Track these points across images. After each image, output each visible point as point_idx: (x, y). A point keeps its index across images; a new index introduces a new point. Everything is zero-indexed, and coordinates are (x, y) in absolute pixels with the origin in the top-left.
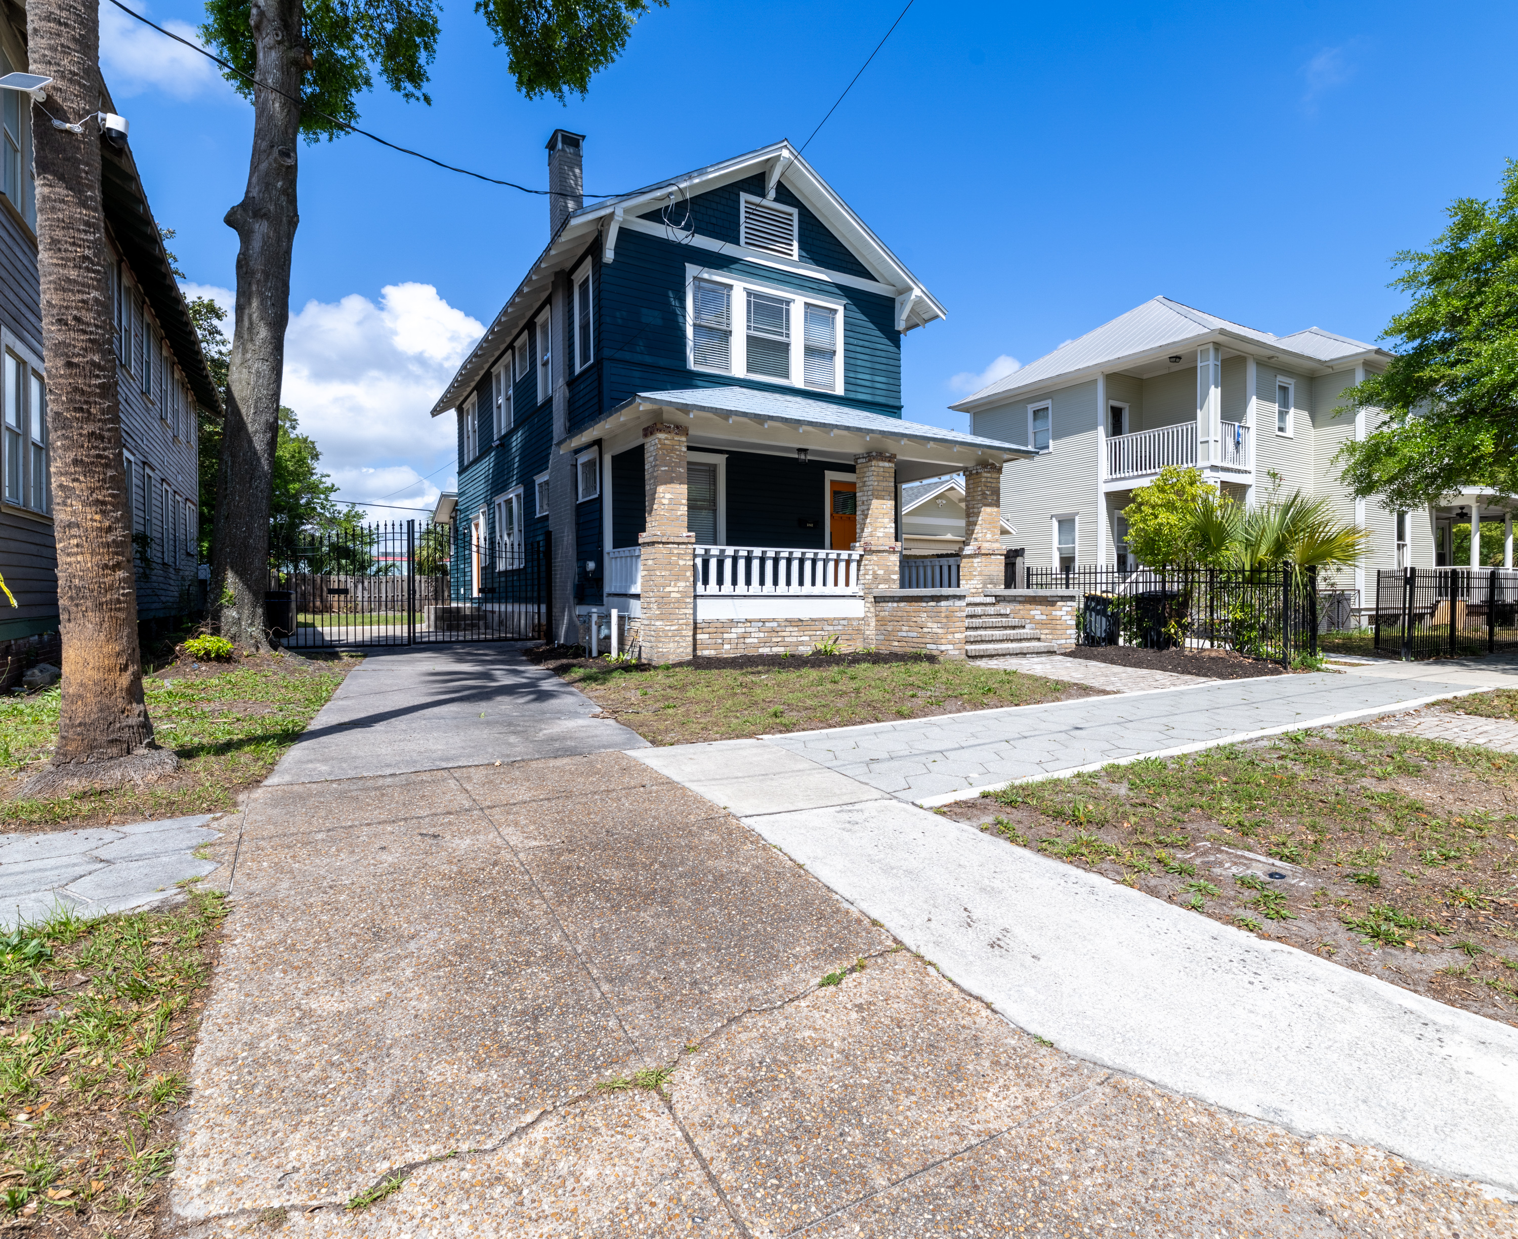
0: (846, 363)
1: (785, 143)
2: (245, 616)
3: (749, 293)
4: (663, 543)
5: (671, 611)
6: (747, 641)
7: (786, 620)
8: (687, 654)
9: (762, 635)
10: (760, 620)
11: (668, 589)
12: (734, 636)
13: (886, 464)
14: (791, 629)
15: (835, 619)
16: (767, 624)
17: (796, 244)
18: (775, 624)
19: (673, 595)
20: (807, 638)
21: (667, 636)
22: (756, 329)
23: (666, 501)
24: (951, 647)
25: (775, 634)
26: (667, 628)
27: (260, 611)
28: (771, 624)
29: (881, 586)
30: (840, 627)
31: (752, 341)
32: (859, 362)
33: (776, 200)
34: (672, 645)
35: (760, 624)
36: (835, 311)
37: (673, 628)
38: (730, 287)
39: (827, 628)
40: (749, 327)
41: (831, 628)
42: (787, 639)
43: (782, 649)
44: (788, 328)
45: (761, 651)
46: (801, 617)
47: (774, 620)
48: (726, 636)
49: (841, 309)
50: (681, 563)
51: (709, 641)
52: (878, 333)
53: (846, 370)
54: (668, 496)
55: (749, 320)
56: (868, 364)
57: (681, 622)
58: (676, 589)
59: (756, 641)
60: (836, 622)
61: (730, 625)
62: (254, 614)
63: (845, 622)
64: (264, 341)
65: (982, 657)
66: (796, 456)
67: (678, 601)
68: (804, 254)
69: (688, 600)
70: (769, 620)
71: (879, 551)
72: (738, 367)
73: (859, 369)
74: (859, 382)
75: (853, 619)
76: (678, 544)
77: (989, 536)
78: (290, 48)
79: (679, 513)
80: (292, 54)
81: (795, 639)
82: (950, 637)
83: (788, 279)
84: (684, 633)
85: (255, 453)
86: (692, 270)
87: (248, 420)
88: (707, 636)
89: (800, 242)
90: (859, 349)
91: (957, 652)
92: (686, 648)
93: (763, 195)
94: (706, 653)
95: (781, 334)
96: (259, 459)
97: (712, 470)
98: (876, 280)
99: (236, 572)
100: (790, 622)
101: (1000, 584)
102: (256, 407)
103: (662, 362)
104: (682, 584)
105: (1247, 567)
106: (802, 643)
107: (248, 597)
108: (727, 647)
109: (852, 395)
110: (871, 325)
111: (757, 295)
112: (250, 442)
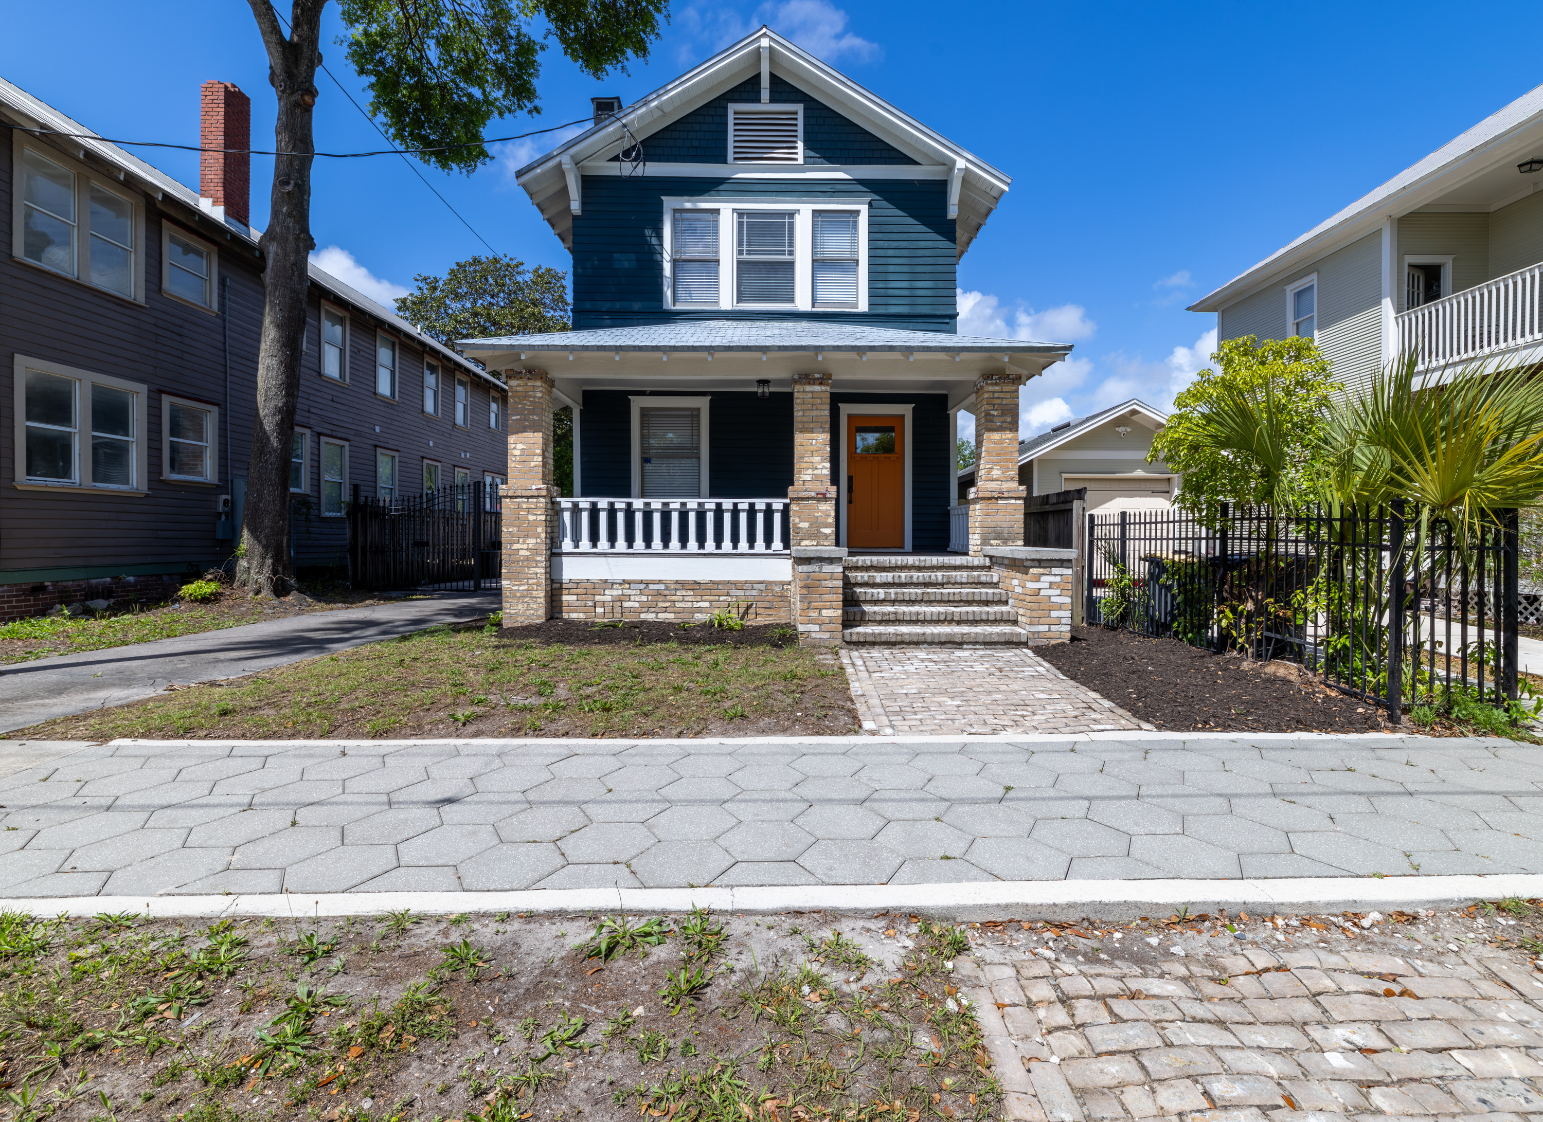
0: (870, 272)
1: (764, 30)
2: (254, 566)
3: (741, 214)
4: (511, 497)
5: (519, 569)
6: (626, 604)
7: (677, 582)
8: (539, 617)
9: (644, 598)
10: (641, 582)
11: (516, 546)
12: (609, 598)
13: (817, 388)
14: (684, 593)
15: (746, 582)
16: (651, 587)
17: (800, 145)
18: (662, 587)
19: (522, 553)
20: (707, 604)
21: (515, 596)
22: (749, 252)
23: (517, 453)
24: (816, 628)
25: (661, 598)
26: (515, 588)
27: (269, 562)
28: (656, 587)
29: (804, 543)
30: (754, 593)
31: (743, 267)
32: (891, 269)
33: (772, 101)
34: (520, 606)
35: (642, 586)
36: (857, 212)
37: (522, 588)
38: (717, 211)
39: (734, 592)
40: (740, 252)
41: (741, 593)
42: (677, 604)
43: (672, 616)
44: (791, 244)
45: (643, 616)
46: (698, 579)
47: (660, 582)
48: (597, 598)
49: (864, 209)
50: (531, 518)
51: (578, 603)
52: (923, 228)
53: (870, 280)
54: (520, 446)
55: (740, 243)
56: (906, 269)
57: (531, 581)
58: (525, 546)
59: (637, 605)
60: (748, 586)
61: (604, 586)
62: (262, 566)
63: (762, 587)
64: (273, 340)
65: (873, 644)
66: (755, 389)
67: (527, 559)
68: (812, 154)
69: (539, 558)
70: (654, 582)
71: (802, 499)
72: (727, 300)
73: (891, 277)
74: (891, 292)
75: (775, 583)
76: (528, 497)
77: (996, 473)
78: (292, 94)
79: (532, 464)
80: (293, 99)
81: (689, 605)
82: (814, 614)
83: (790, 188)
84: (535, 593)
85: (265, 433)
86: (670, 203)
87: (260, 406)
88: (575, 597)
89: (806, 143)
90: (890, 253)
91: (826, 636)
92: (537, 610)
93: (758, 101)
94: (574, 616)
95: (782, 253)
96: (268, 438)
97: (695, 414)
98: (916, 163)
99: (249, 530)
100: (682, 585)
101: (1014, 540)
102: (266, 395)
103: (636, 306)
104: (532, 541)
105: (1336, 513)
106: (700, 610)
107: (258, 549)
108: (600, 610)
109: (881, 310)
110: (911, 220)
111: (751, 214)
112: (261, 424)
